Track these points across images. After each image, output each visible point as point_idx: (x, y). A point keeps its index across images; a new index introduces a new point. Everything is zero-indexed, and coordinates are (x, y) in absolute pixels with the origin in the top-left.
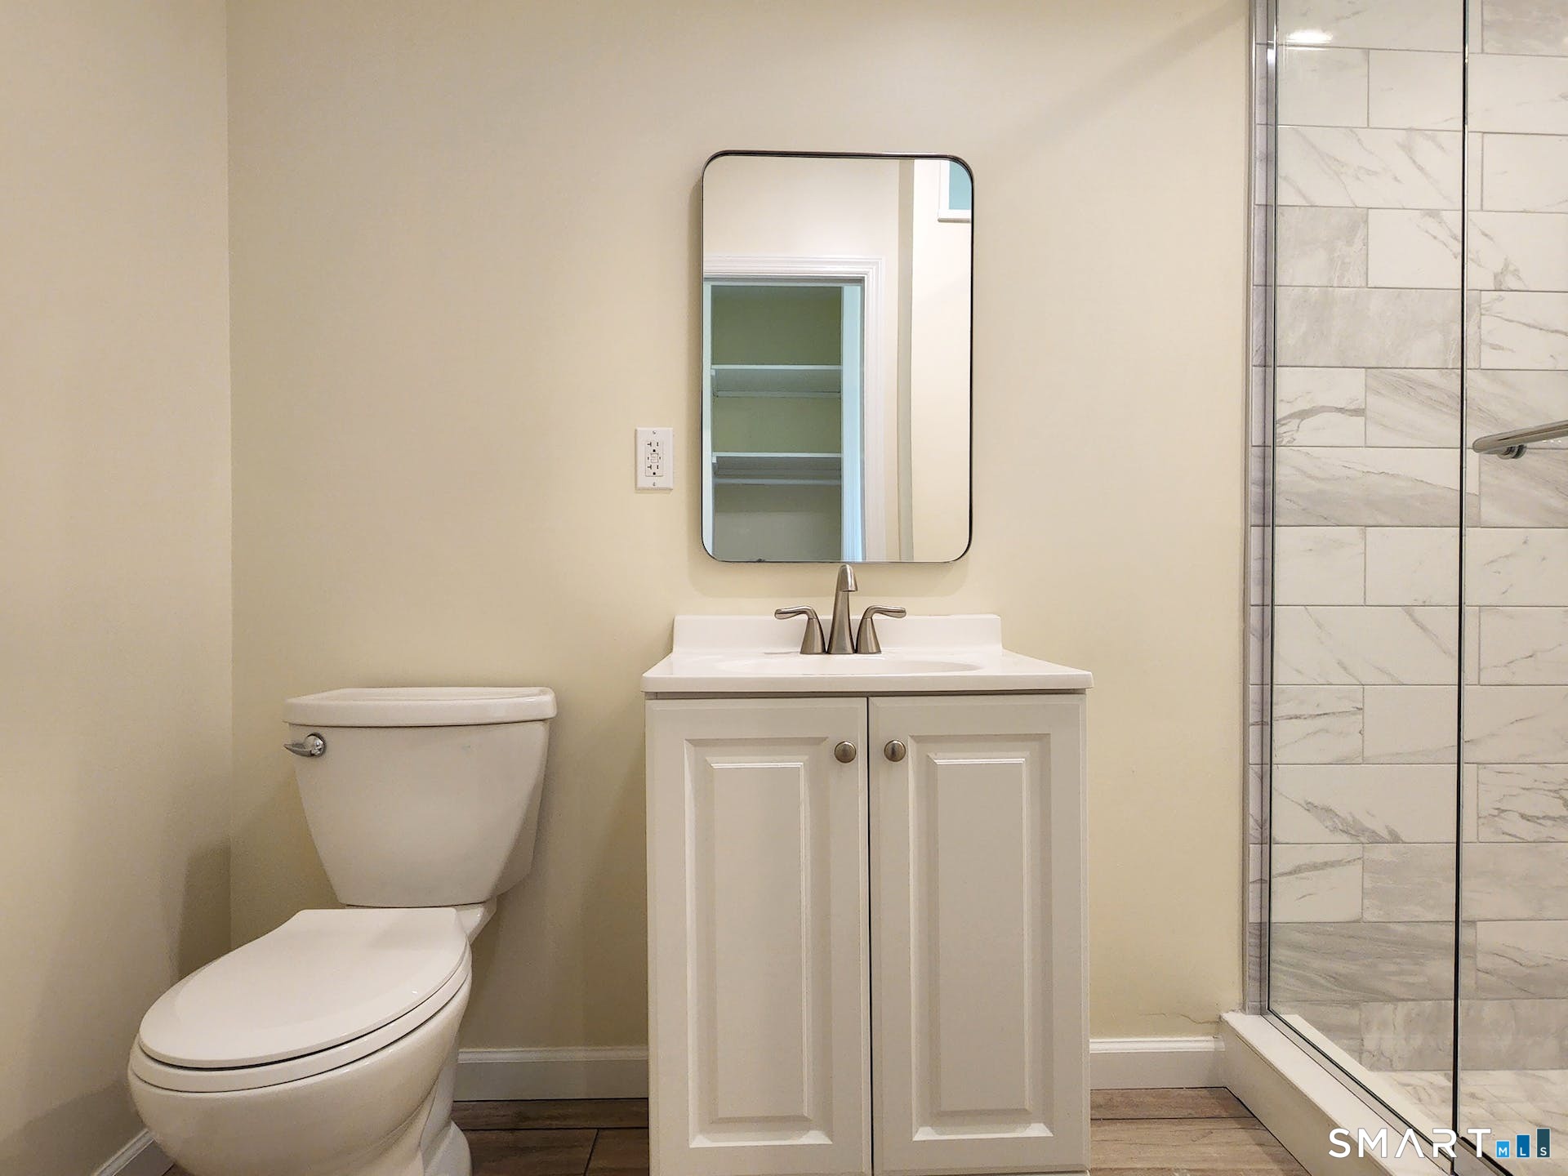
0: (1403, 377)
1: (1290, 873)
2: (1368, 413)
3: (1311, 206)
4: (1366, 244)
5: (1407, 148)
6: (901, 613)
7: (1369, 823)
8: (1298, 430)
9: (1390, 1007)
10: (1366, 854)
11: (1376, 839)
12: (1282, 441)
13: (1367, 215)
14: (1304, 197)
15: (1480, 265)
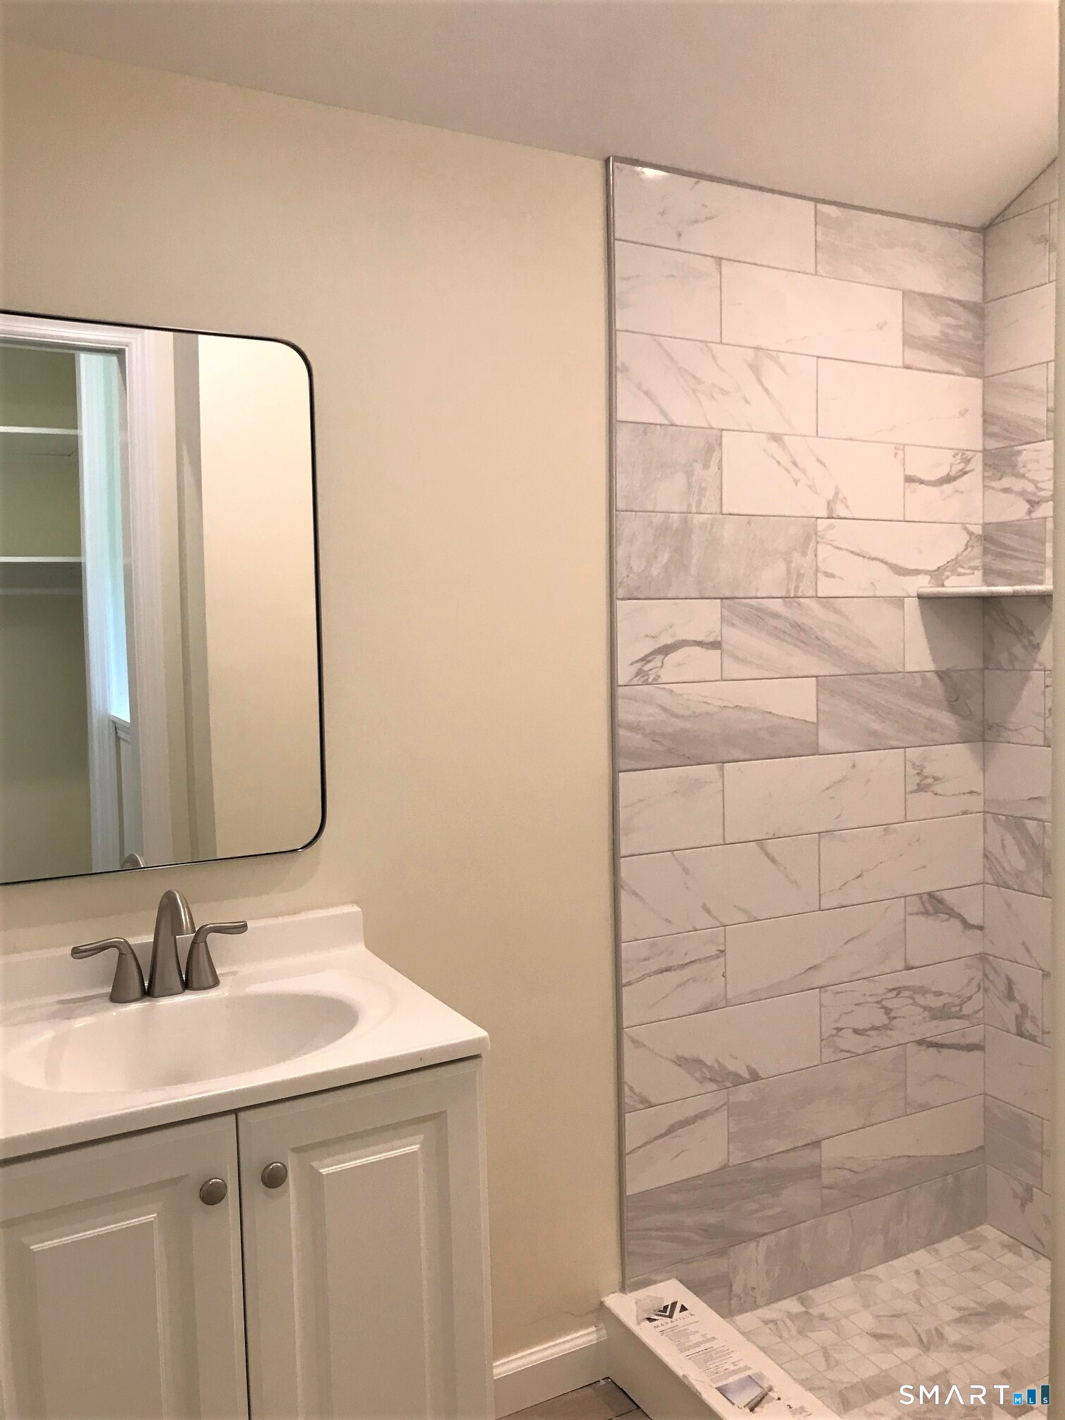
0: (751, 607)
1: (666, 1134)
2: (724, 645)
3: (672, 425)
4: (720, 468)
5: (755, 369)
6: (242, 928)
7: (732, 1066)
8: (662, 667)
9: (753, 1245)
10: (730, 1097)
11: (738, 1081)
12: (648, 679)
13: (721, 436)
14: (665, 414)
15: (816, 493)
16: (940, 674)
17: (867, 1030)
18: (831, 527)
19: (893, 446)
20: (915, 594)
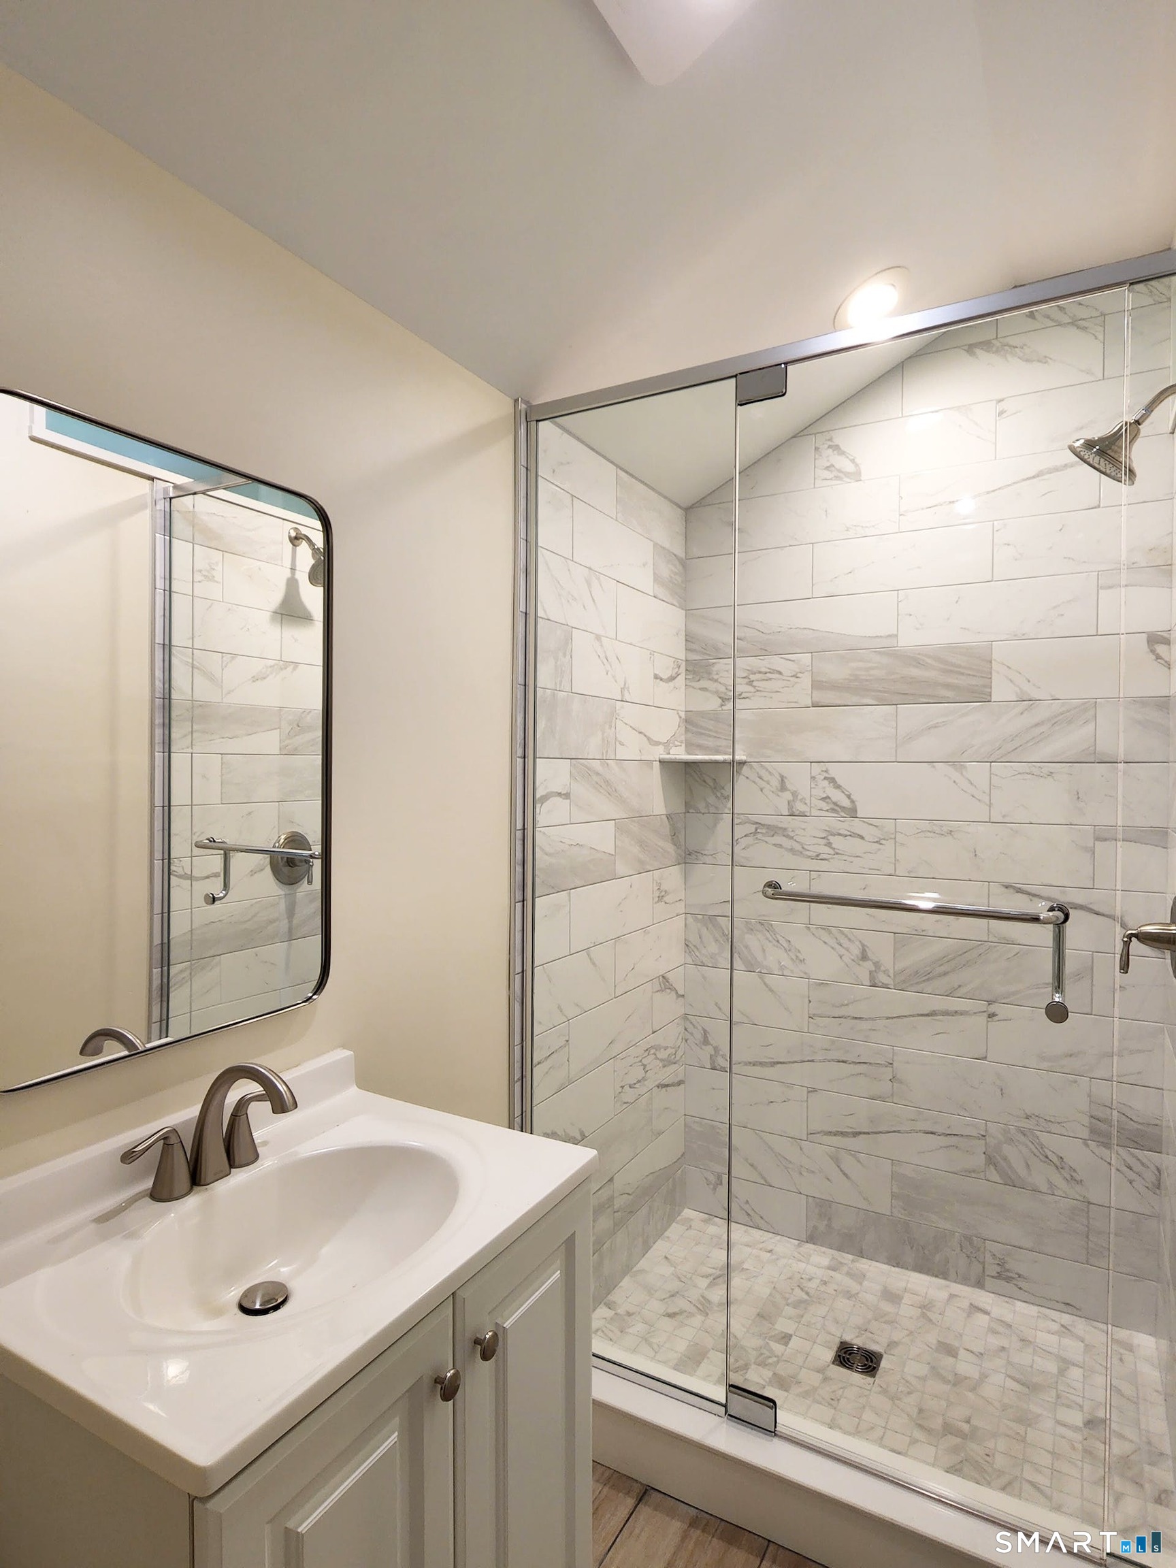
0: (585, 766)
2: (571, 795)
3: (548, 620)
4: (571, 656)
5: (588, 583)
8: (539, 814)
13: (572, 632)
14: (545, 610)
15: (616, 681)
16: (669, 817)
17: (635, 1084)
18: (622, 707)
19: (649, 652)
20: (658, 760)
